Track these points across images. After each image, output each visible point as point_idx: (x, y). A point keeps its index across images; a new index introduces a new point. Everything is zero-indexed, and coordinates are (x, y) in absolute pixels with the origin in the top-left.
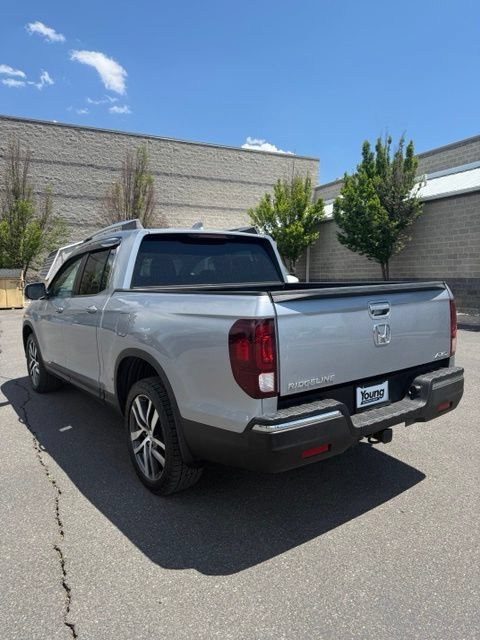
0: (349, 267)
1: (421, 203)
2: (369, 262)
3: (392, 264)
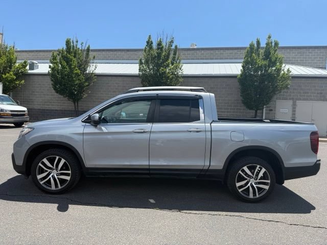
0: (45, 102)
1: (95, 75)
2: (68, 102)
3: (80, 103)
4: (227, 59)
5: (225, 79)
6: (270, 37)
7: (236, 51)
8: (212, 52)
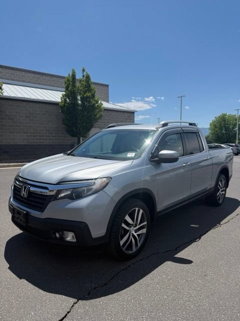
4: (30, 83)
5: (44, 105)
6: (84, 70)
7: (38, 76)
8: (12, 72)
